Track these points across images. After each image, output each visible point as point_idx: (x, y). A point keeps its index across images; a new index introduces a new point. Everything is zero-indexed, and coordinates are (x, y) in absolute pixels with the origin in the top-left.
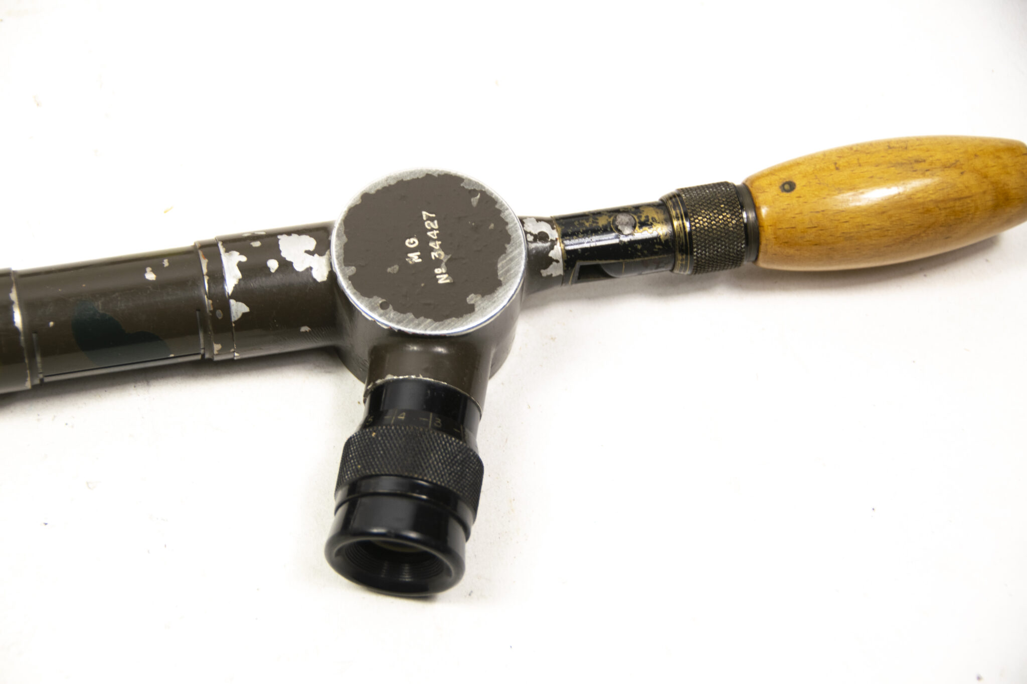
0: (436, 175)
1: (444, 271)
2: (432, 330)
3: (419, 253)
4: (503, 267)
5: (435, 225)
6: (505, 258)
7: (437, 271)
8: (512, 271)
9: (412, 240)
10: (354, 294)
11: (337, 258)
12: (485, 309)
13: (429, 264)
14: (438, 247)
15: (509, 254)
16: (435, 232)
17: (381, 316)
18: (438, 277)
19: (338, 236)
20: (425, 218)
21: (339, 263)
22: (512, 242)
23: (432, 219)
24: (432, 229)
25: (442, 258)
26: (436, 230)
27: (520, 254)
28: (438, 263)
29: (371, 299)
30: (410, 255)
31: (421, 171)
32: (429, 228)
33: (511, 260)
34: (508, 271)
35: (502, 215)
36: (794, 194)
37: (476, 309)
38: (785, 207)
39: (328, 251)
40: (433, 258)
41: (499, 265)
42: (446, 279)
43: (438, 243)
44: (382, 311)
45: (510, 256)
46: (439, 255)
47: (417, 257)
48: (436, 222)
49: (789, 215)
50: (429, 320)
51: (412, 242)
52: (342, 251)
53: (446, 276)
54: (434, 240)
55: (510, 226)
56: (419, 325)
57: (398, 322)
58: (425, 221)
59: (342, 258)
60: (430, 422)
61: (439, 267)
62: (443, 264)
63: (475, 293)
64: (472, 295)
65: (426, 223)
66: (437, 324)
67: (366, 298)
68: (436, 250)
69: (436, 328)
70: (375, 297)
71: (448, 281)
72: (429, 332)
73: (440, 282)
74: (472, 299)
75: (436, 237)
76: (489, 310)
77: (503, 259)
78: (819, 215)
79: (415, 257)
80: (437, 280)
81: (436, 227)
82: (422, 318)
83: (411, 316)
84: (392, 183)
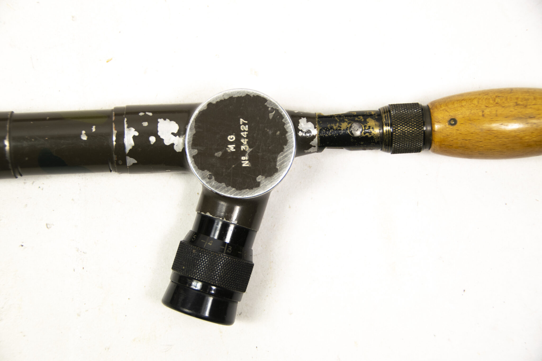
0: (252, 95)
1: (247, 159)
2: (234, 195)
3: (234, 146)
4: (280, 160)
5: (246, 128)
6: (282, 155)
7: (243, 158)
8: (285, 163)
9: (232, 136)
10: (194, 167)
11: (188, 143)
12: (266, 185)
13: (239, 153)
14: (245, 143)
15: (285, 152)
16: (246, 133)
17: (207, 183)
18: (243, 162)
19: (190, 129)
20: (241, 123)
21: (189, 147)
22: (288, 145)
23: (244, 124)
24: (244, 131)
25: (247, 150)
26: (246, 131)
27: (291, 153)
28: (244, 153)
29: (203, 172)
30: (229, 146)
31: (244, 92)
32: (243, 130)
33: (286, 156)
34: (283, 163)
35: (285, 126)
36: (455, 127)
37: (261, 185)
38: (449, 134)
39: (185, 135)
40: (242, 149)
41: (278, 159)
42: (247, 164)
43: (247, 140)
44: (208, 180)
45: (286, 154)
46: (246, 148)
47: (233, 148)
48: (247, 126)
49: (450, 139)
50: (234, 189)
51: (231, 138)
52: (192, 139)
53: (247, 162)
54: (244, 138)
55: (288, 134)
56: (227, 191)
57: (217, 188)
58: (241, 125)
59: (191, 143)
60: (225, 249)
61: (244, 156)
62: (247, 154)
63: (262, 175)
64: (260, 176)
65: (241, 127)
66: (238, 192)
67: (201, 171)
68: (245, 145)
69: (237, 195)
70: (206, 171)
71: (248, 165)
72: (232, 196)
73: (244, 165)
74: (260, 178)
75: (245, 136)
76: (268, 186)
77: (281, 156)
78: (467, 142)
79: (231, 148)
80: (242, 164)
81: (247, 130)
82: (230, 187)
83: (224, 185)
84: (226, 98)
